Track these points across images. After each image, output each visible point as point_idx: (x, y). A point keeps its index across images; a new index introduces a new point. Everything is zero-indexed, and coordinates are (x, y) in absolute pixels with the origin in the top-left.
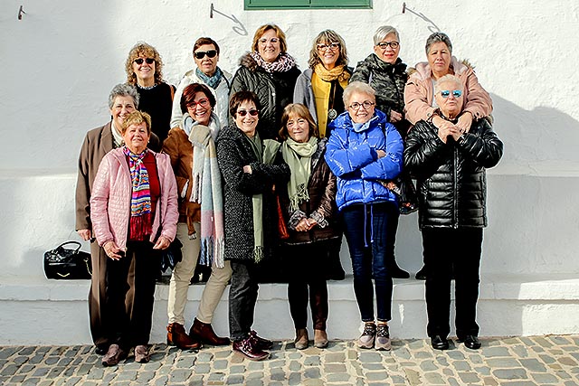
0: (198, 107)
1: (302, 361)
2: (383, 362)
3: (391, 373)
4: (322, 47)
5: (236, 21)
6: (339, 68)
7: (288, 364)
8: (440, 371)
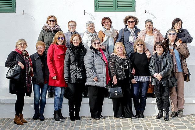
1: (115, 121)
2: (140, 121)
3: (142, 124)
7: (110, 122)
8: (157, 123)
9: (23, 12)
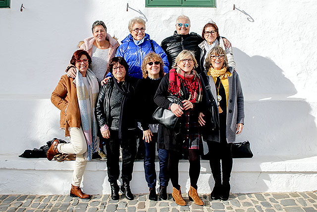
0: (82, 63)
1: (178, 208)
5: (141, 13)
9: (22, 6)
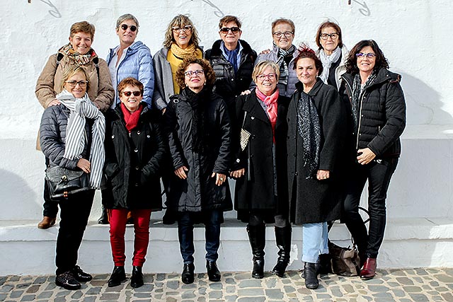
4: (176, 29)
6: (192, 47)
